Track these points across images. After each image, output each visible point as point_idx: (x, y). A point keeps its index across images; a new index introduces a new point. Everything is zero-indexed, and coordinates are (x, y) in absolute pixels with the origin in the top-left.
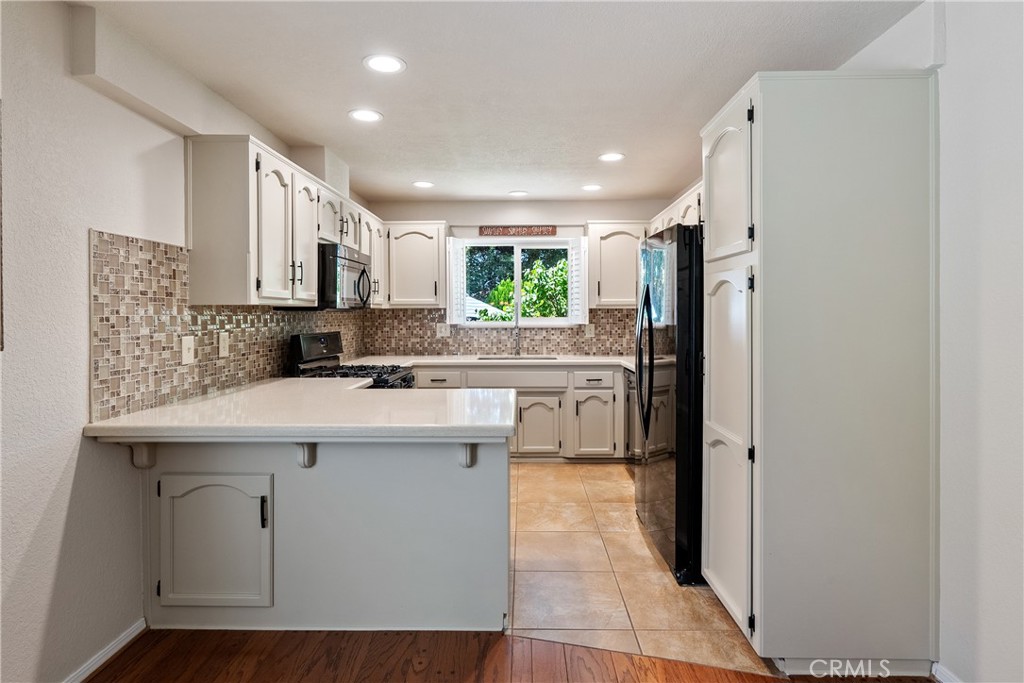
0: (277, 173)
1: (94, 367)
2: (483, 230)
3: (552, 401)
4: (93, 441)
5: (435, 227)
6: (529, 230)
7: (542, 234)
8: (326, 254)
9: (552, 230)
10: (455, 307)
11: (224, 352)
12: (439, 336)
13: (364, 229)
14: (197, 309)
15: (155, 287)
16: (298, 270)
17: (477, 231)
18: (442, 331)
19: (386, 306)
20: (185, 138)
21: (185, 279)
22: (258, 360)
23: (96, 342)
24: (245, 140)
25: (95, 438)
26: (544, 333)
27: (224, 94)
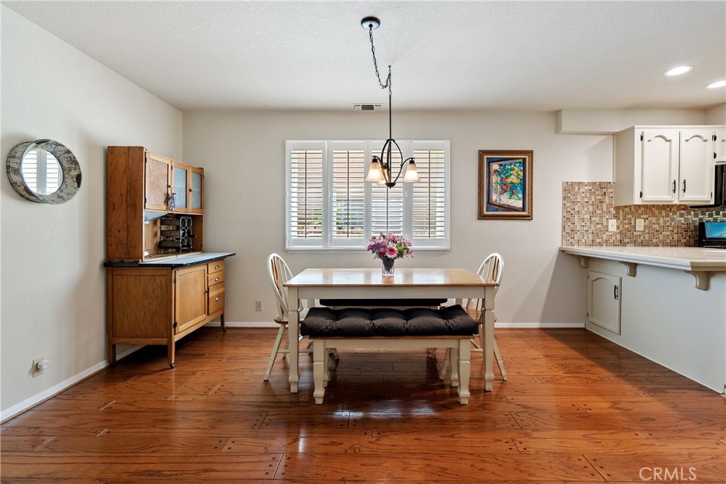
0: (660, 136)
1: (564, 227)
4: (562, 251)
11: (640, 228)
14: (617, 208)
15: (593, 199)
16: (682, 184)
20: (613, 135)
21: (611, 195)
23: (564, 219)
24: (633, 129)
25: (564, 251)
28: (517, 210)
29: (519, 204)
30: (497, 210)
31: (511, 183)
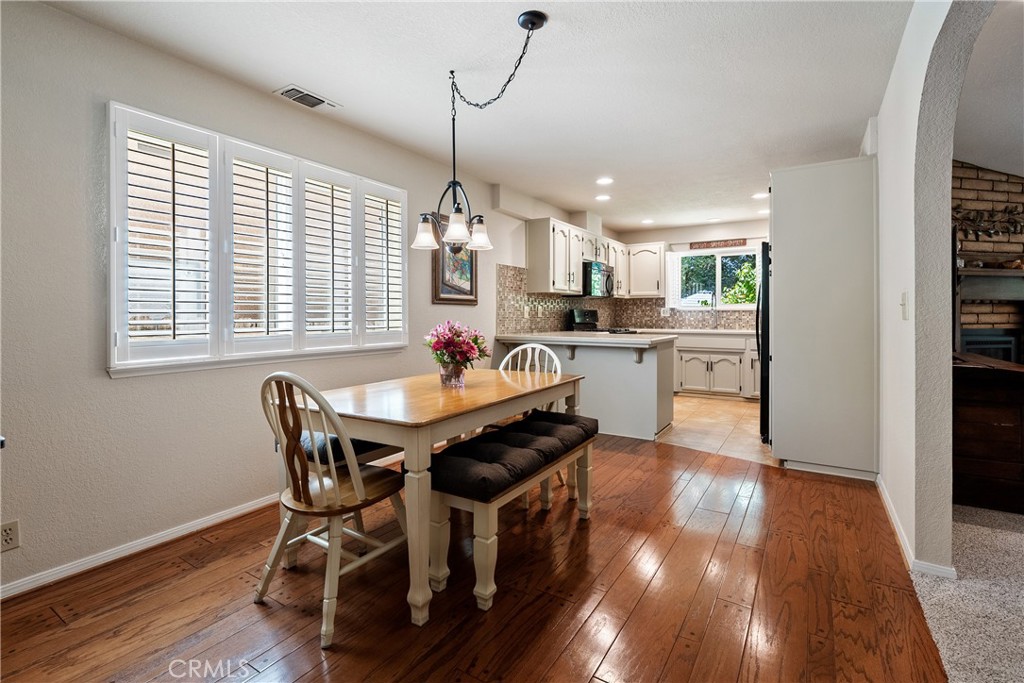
0: (562, 231)
2: (692, 246)
3: (735, 359)
4: (498, 341)
5: (658, 246)
6: (726, 243)
7: (735, 245)
8: (587, 267)
9: (743, 242)
10: (671, 297)
11: (540, 316)
12: (662, 315)
13: (611, 251)
14: (530, 295)
15: (515, 285)
16: (572, 277)
17: (688, 246)
18: (665, 312)
19: (627, 297)
20: (526, 221)
21: (526, 282)
22: (554, 321)
23: (498, 305)
24: (548, 219)
26: (737, 314)
27: (541, 200)
28: (466, 294)
29: (466, 286)
30: (450, 293)
31: (461, 259)
